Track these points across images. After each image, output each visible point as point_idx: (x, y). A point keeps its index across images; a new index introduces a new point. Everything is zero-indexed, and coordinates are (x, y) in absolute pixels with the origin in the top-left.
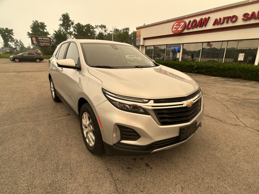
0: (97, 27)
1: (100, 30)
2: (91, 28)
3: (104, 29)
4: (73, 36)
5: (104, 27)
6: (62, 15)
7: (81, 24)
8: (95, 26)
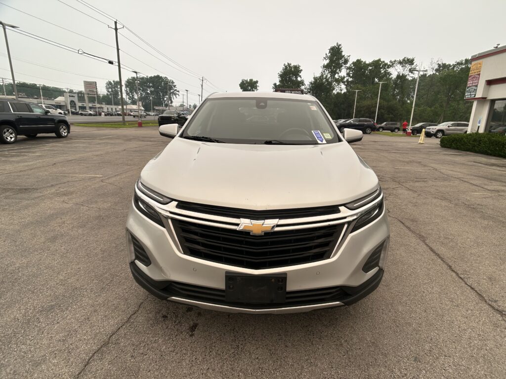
0: (393, 64)
1: (399, 70)
2: (381, 68)
3: (408, 67)
4: (345, 85)
5: (411, 62)
6: (330, 48)
7: (364, 61)
8: (391, 62)
